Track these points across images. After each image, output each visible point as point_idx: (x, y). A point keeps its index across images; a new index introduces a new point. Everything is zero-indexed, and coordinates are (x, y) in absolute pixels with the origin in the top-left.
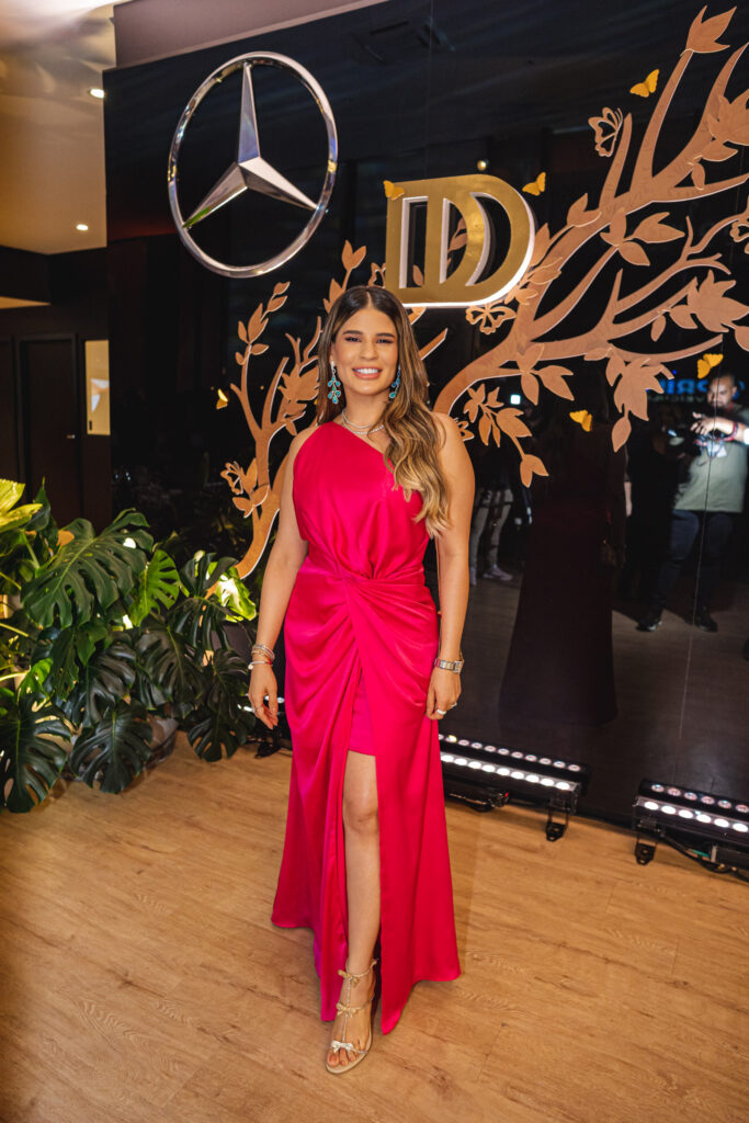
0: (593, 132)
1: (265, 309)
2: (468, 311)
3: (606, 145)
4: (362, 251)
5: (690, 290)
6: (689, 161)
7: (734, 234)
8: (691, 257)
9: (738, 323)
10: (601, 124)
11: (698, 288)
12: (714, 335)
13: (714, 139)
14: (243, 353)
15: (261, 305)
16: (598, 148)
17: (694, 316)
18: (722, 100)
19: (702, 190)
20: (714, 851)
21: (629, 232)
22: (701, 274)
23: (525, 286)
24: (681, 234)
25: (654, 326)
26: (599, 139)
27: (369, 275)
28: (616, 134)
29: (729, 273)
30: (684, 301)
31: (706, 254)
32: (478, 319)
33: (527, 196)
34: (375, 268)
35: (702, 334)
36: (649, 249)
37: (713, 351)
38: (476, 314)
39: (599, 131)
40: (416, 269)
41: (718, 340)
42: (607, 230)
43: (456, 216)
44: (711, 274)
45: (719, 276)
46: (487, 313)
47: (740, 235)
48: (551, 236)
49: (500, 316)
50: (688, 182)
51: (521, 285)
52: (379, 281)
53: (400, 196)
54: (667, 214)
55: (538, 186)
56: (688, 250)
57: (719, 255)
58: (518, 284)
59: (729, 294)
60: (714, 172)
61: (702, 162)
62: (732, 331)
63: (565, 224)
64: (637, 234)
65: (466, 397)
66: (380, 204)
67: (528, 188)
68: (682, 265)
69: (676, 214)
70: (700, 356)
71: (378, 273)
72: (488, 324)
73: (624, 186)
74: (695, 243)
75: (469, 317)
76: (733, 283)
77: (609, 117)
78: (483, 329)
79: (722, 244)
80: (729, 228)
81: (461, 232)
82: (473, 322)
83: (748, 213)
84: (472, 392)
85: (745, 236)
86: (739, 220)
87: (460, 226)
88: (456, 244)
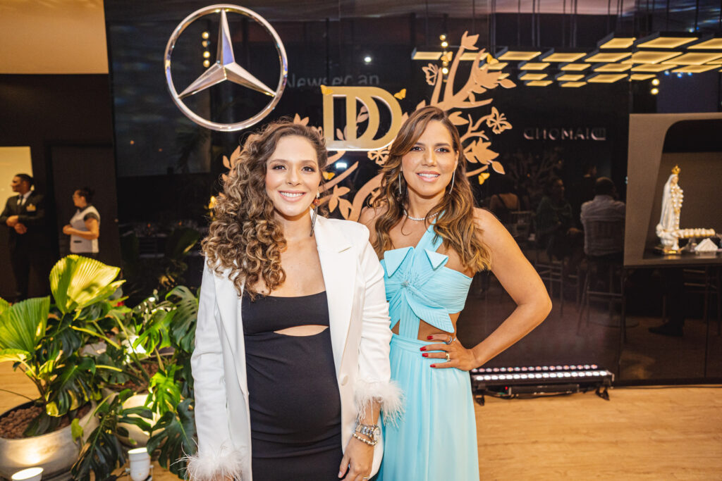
0: (425, 74)
1: (242, 149)
2: (369, 153)
3: (432, 80)
4: (307, 119)
5: (473, 145)
6: (467, 90)
7: (488, 123)
8: (472, 132)
9: (494, 160)
10: (429, 71)
11: (476, 145)
12: (483, 165)
13: (476, 84)
14: (227, 174)
15: (239, 147)
16: (428, 81)
17: (475, 157)
18: (477, 68)
19: (473, 104)
20: (510, 390)
22: (477, 139)
24: (466, 122)
26: (428, 77)
28: (435, 76)
29: (487, 139)
30: (471, 151)
31: (478, 130)
32: (374, 157)
33: (397, 99)
35: (479, 165)
37: (485, 172)
38: (373, 155)
39: (428, 74)
40: (339, 131)
41: (486, 167)
43: (359, 105)
44: (481, 140)
45: (484, 140)
46: (379, 155)
47: (491, 124)
50: (467, 100)
53: (329, 93)
54: (461, 113)
55: (402, 94)
56: (470, 128)
57: (483, 132)
59: (489, 148)
60: (479, 97)
61: (473, 92)
62: (491, 164)
65: (370, 195)
66: (320, 97)
67: (397, 95)
68: (468, 135)
69: (465, 113)
70: (479, 174)
72: (380, 159)
73: (441, 99)
74: (473, 125)
75: (370, 156)
76: (489, 144)
77: (432, 68)
78: (378, 162)
79: (483, 126)
80: (485, 121)
81: (363, 113)
82: (372, 159)
83: (493, 115)
84: (373, 193)
85: (493, 124)
86: (490, 118)
87: (362, 110)
88: (362, 119)
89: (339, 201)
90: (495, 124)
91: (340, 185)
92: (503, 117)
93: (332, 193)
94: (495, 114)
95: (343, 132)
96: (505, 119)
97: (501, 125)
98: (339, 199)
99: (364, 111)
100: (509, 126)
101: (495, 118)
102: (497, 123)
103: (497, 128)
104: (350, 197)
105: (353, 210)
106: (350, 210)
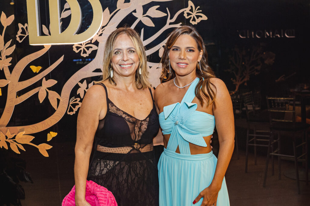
2: (74, 47)
4: (12, 17)
7: (185, 15)
8: (170, 24)
21: (144, 12)
23: (101, 35)
24: (166, 15)
25: (159, 51)
27: (18, 29)
31: (176, 22)
32: (79, 50)
34: (20, 26)
36: (154, 20)
38: (78, 48)
42: (135, 11)
46: (83, 47)
47: (188, 16)
48: (111, 13)
49: (90, 49)
51: (99, 34)
52: (24, 32)
54: (159, 6)
56: (169, 21)
57: (181, 23)
58: (98, 34)
63: (116, 8)
64: (148, 13)
65: (77, 87)
68: (167, 27)
69: (162, 6)
71: (22, 28)
72: (85, 52)
74: (171, 18)
75: (75, 49)
78: (83, 55)
79: (181, 19)
80: (183, 13)
81: (66, 10)
82: (77, 52)
83: (189, 8)
84: (80, 84)
85: (190, 16)
86: (187, 10)
87: (66, 6)
88: (65, 15)
89: (47, 93)
90: (192, 16)
91: (48, 77)
92: (199, 9)
93: (41, 85)
94: (191, 7)
95: (48, 27)
96: (201, 11)
97: (198, 17)
98: (48, 90)
99: (68, 7)
100: (205, 18)
101: (191, 10)
102: (194, 14)
103: (194, 20)
104: (58, 89)
105: (61, 100)
106: (58, 101)
